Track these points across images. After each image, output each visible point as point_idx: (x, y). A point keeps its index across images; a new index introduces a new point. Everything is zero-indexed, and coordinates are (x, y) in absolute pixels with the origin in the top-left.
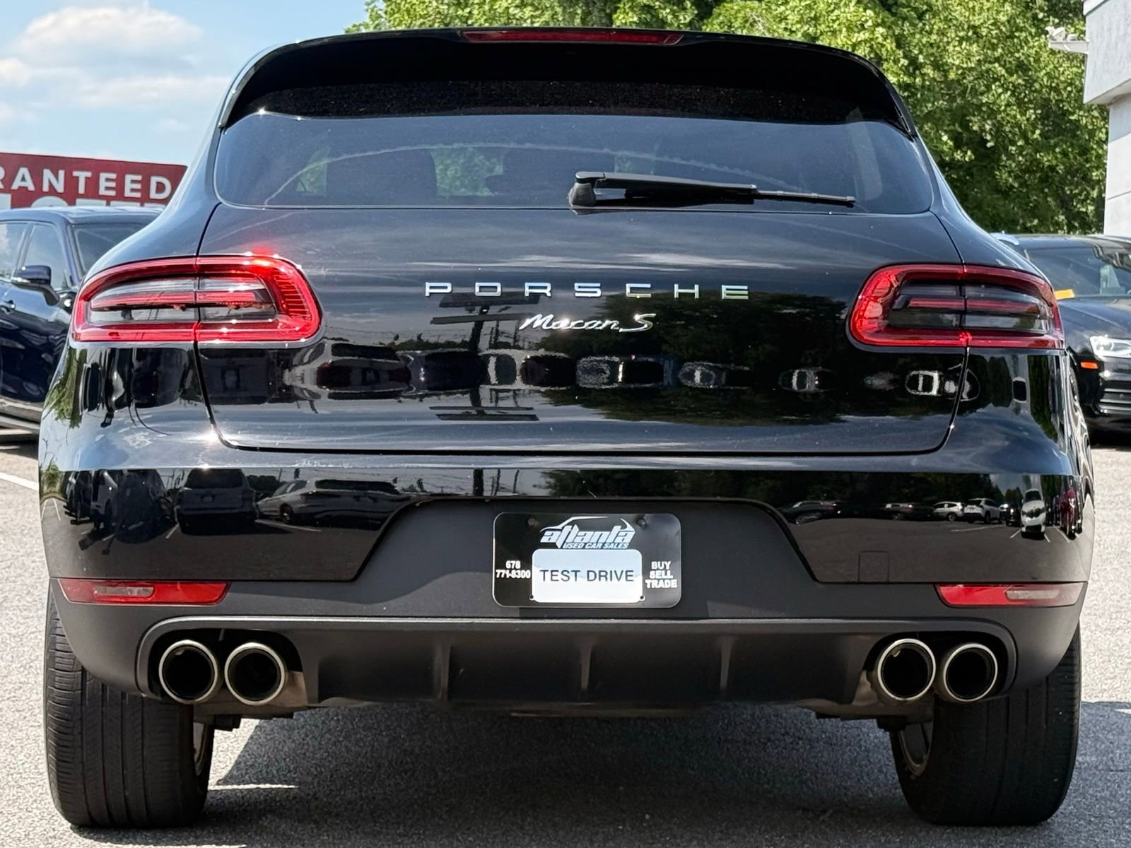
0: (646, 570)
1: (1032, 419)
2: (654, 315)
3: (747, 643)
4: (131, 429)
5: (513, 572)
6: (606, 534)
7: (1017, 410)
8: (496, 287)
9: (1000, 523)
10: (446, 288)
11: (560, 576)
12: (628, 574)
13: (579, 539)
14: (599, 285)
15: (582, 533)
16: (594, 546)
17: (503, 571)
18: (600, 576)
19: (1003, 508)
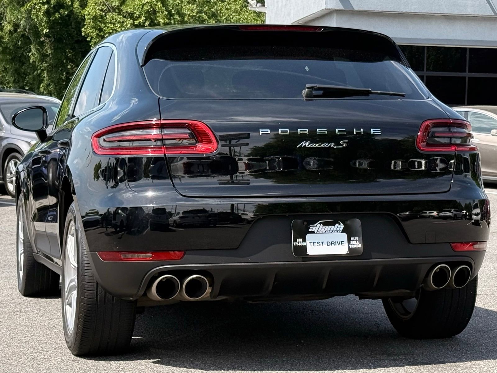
0: (349, 241)
1: (472, 179)
2: (347, 141)
3: (386, 268)
4: (126, 191)
5: (300, 243)
6: (333, 227)
7: (466, 176)
8: (287, 131)
9: (462, 219)
10: (268, 131)
11: (317, 244)
12: (342, 243)
13: (323, 230)
14: (326, 129)
15: (324, 227)
16: (329, 232)
17: (296, 243)
18: (332, 244)
19: (463, 213)
